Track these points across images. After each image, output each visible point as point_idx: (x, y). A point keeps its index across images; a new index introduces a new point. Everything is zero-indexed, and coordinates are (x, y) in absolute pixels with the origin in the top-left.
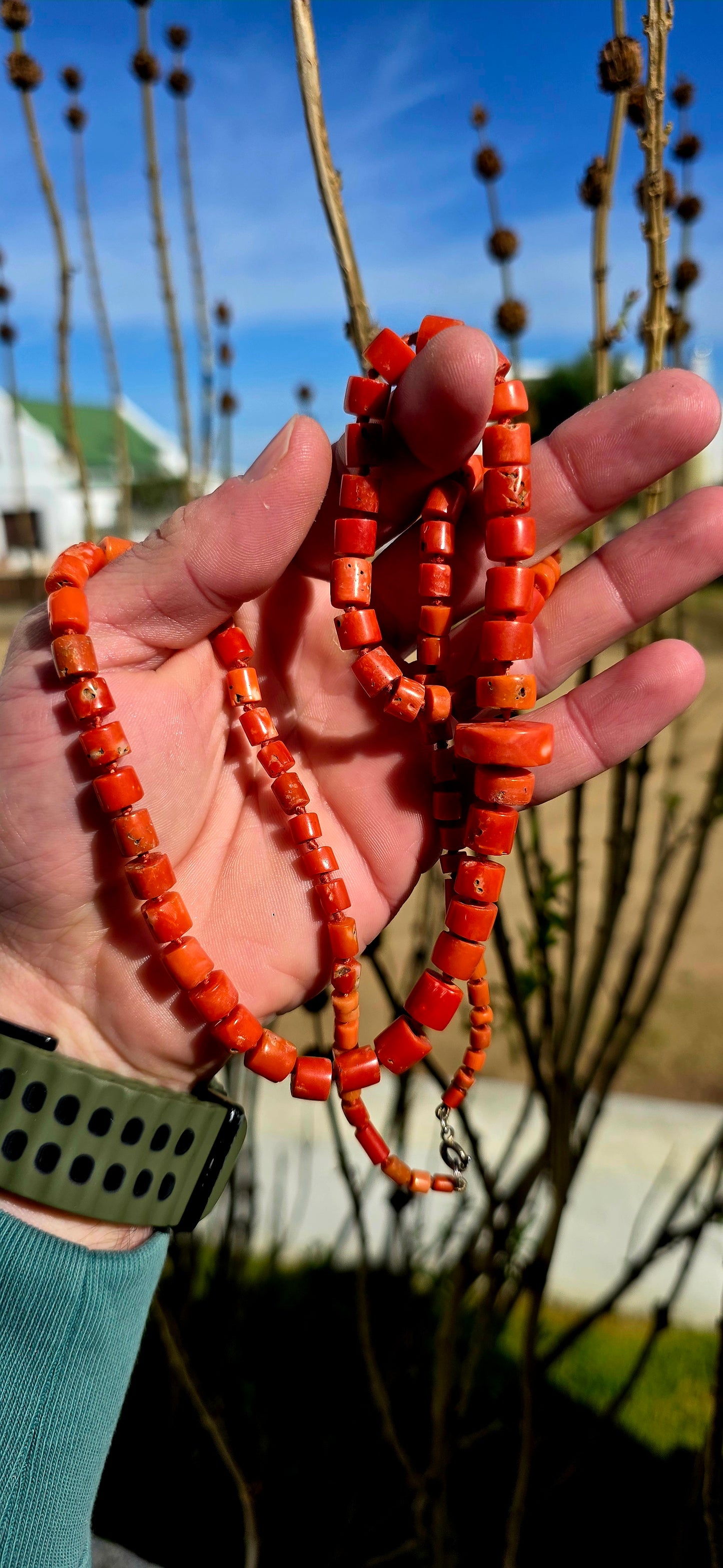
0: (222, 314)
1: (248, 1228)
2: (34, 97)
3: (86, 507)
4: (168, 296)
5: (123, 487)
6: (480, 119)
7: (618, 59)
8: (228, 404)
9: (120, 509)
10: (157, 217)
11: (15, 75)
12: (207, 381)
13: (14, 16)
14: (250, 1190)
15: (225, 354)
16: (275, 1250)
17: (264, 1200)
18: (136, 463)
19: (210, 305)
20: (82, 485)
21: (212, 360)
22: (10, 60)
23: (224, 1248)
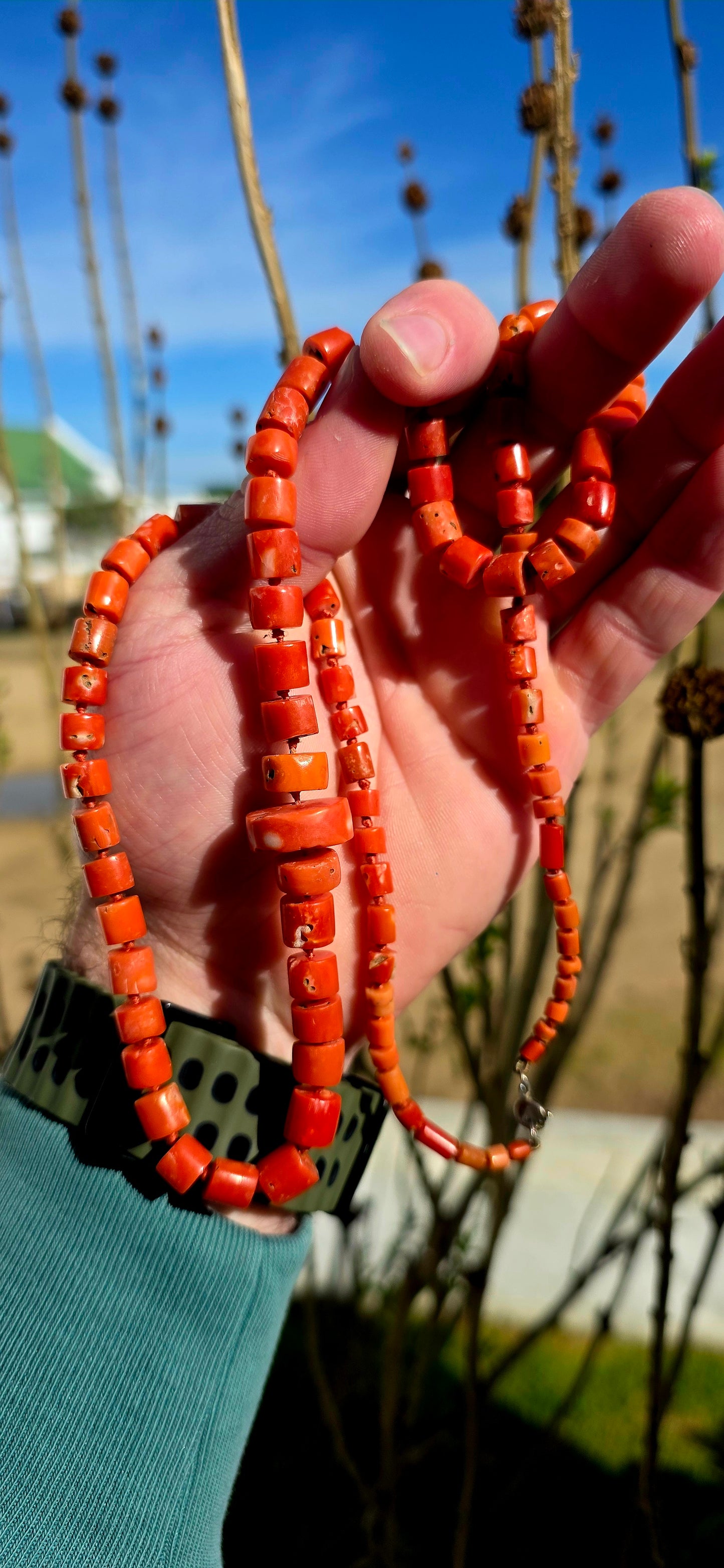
0: (155, 337)
3: (19, 531)
4: (99, 321)
5: (57, 510)
6: (406, 154)
7: (535, 104)
8: (161, 426)
9: (56, 532)
10: (87, 243)
12: (140, 404)
15: (158, 376)
18: (72, 485)
19: (142, 330)
20: (15, 508)
21: (145, 385)
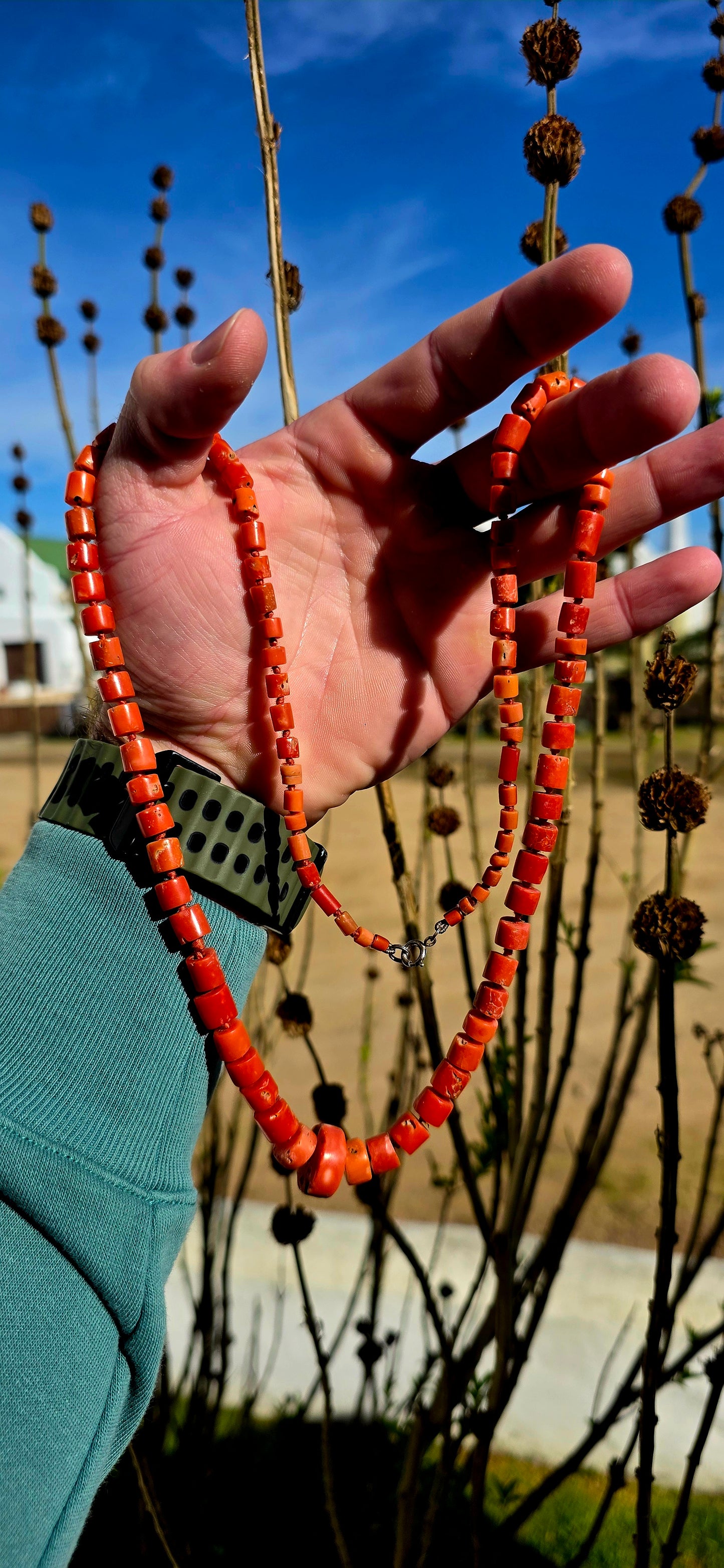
1: (221, 1379)
2: (57, 351)
11: (43, 335)
13: (43, 286)
14: (226, 1341)
16: (249, 1403)
17: (238, 1353)
22: (38, 322)
23: (198, 1396)
